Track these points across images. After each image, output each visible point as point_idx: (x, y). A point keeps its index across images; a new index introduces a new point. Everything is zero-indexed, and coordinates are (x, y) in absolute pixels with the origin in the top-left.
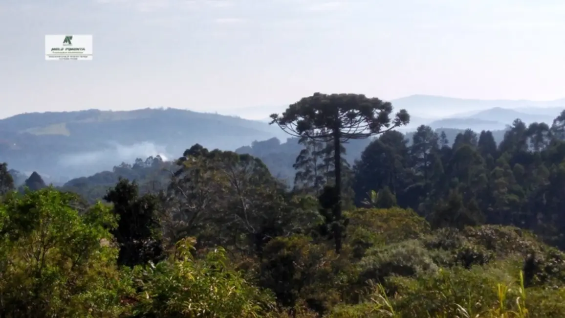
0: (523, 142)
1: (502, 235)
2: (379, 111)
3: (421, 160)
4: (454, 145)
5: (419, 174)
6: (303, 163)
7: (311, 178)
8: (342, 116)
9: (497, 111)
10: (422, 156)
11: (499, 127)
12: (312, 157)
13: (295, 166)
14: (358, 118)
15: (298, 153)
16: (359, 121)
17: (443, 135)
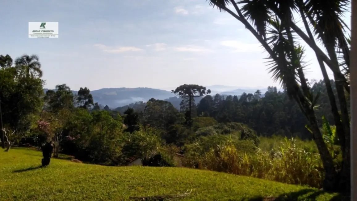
0: (246, 99)
1: (237, 125)
2: (202, 90)
3: (217, 104)
4: (226, 99)
5: (216, 107)
6: (183, 104)
7: (185, 108)
8: (192, 91)
9: (240, 90)
10: (217, 102)
11: (239, 94)
12: (185, 102)
13: (180, 105)
14: (196, 91)
15: (181, 101)
16: (197, 92)
17: (223, 96)
